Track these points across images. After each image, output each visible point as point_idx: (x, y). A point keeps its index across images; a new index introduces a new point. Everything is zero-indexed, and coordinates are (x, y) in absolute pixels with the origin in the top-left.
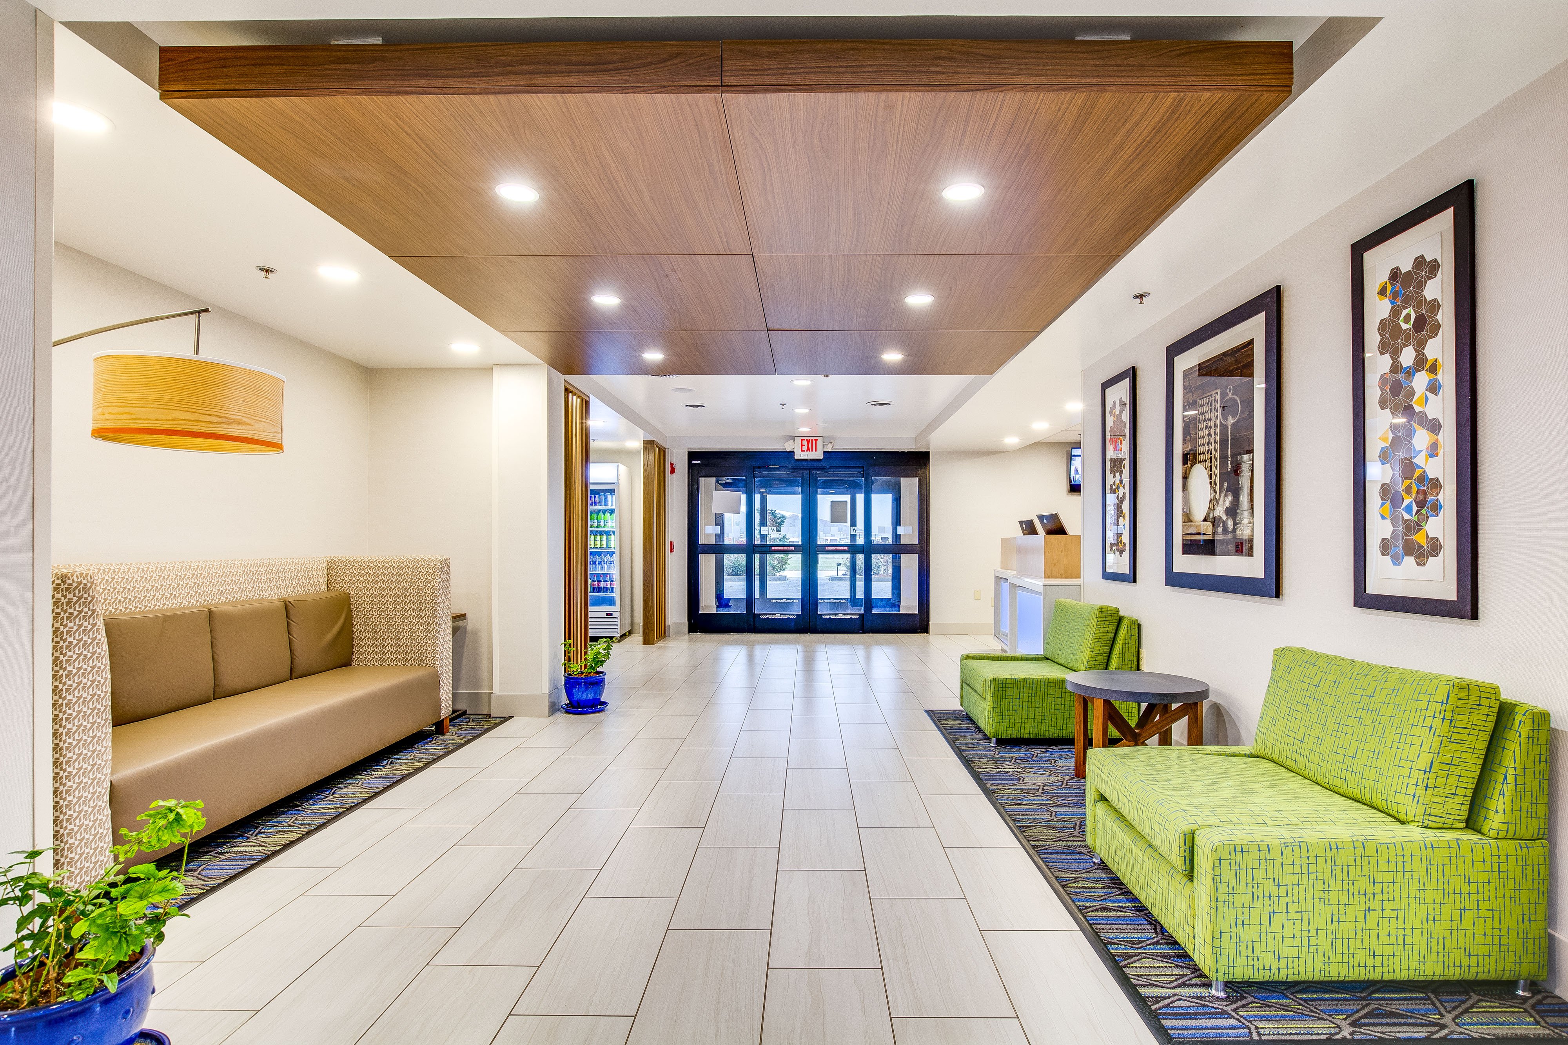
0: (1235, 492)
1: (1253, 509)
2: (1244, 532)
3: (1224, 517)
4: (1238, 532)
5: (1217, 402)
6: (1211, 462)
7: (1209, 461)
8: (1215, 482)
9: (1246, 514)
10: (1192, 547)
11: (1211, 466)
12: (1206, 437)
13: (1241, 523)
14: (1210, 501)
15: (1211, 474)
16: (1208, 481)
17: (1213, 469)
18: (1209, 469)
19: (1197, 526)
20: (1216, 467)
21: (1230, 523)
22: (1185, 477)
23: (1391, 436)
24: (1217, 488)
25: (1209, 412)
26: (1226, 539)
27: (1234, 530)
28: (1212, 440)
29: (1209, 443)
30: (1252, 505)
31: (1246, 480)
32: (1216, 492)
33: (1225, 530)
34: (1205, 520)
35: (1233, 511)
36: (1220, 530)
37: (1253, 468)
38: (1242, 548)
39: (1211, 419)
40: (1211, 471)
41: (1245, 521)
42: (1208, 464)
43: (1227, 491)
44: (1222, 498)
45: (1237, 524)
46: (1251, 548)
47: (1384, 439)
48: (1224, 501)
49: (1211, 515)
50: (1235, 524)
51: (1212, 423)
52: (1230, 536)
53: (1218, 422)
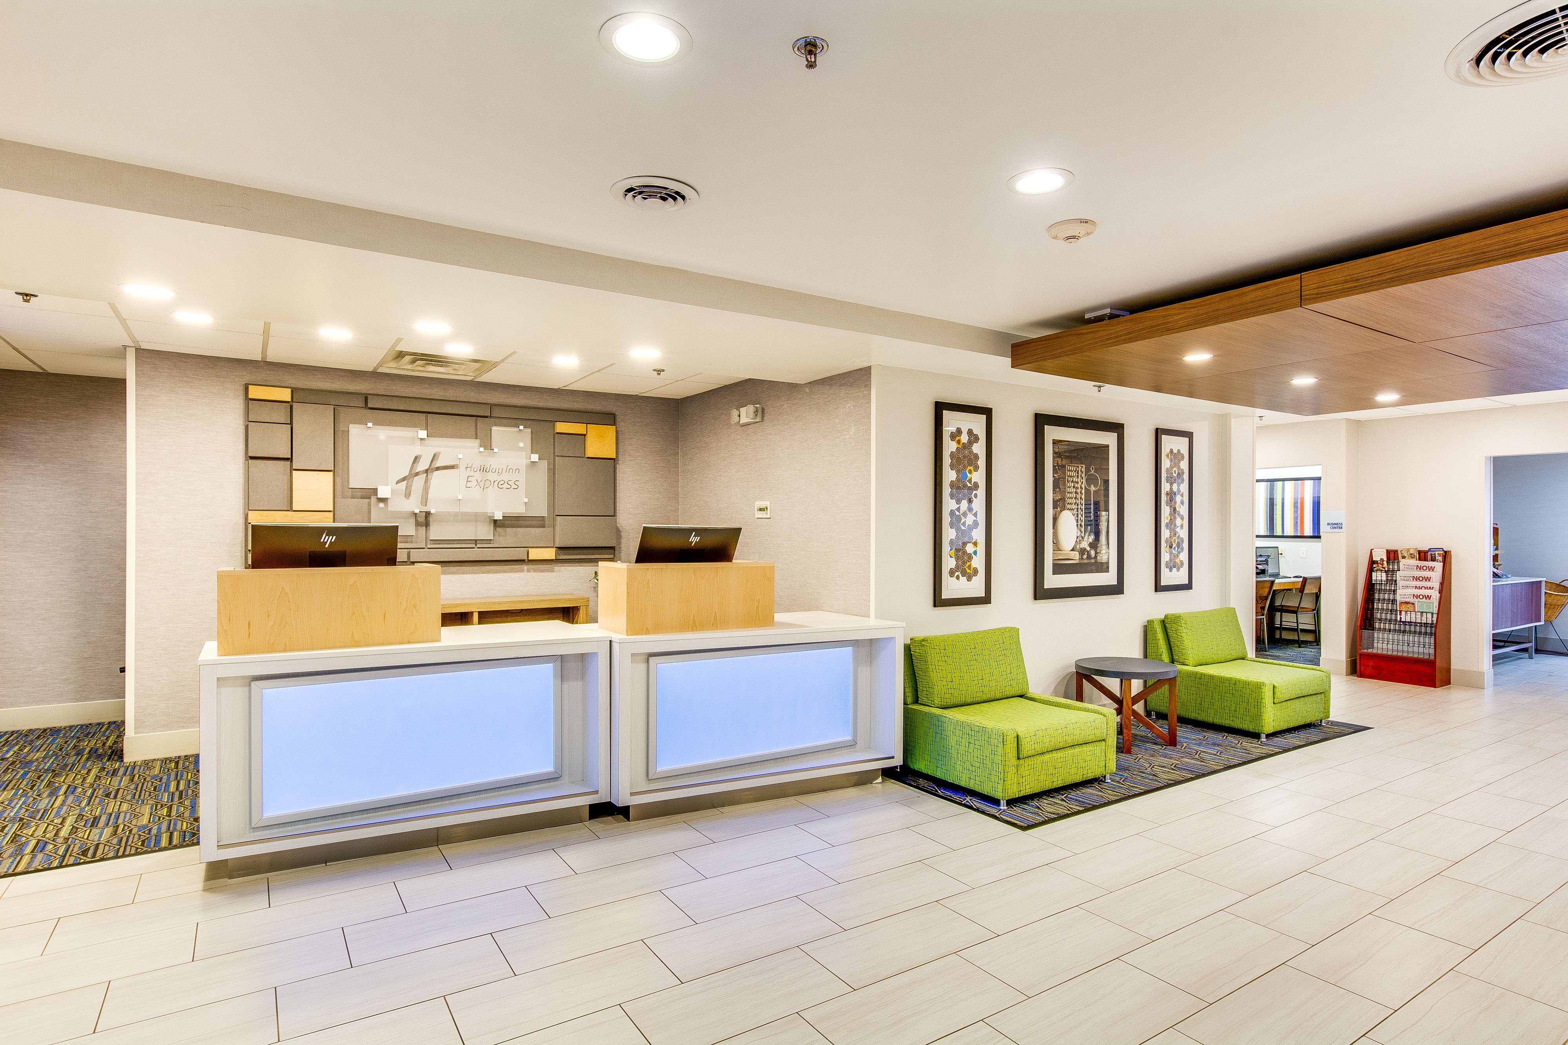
0: (1097, 534)
1: (1108, 544)
2: (1102, 558)
3: (1088, 549)
4: (1098, 558)
5: (1083, 472)
6: (1078, 511)
7: (1076, 510)
8: (1081, 525)
9: (1104, 547)
10: (1060, 568)
11: (1077, 514)
12: (1074, 493)
13: (1100, 553)
14: (1077, 537)
15: (1077, 519)
16: (1076, 524)
17: (1080, 516)
18: (1076, 515)
19: (1065, 554)
20: (1082, 516)
21: (1093, 553)
22: (1055, 520)
23: (1169, 518)
24: (1083, 529)
25: (1076, 477)
26: (1090, 563)
27: (1096, 557)
28: (1079, 497)
29: (1076, 498)
30: (1108, 542)
31: (1104, 527)
32: (1081, 532)
33: (1089, 557)
34: (1073, 550)
35: (1094, 545)
36: (1085, 556)
37: (1108, 520)
38: (1103, 568)
39: (1077, 483)
40: (1078, 517)
41: (1103, 552)
42: (1075, 512)
43: (1090, 532)
44: (1086, 536)
45: (1098, 553)
46: (1108, 567)
47: (1167, 519)
48: (1088, 538)
49: (1078, 547)
50: (1096, 553)
51: (1079, 486)
52: (1093, 561)
53: (1083, 486)
